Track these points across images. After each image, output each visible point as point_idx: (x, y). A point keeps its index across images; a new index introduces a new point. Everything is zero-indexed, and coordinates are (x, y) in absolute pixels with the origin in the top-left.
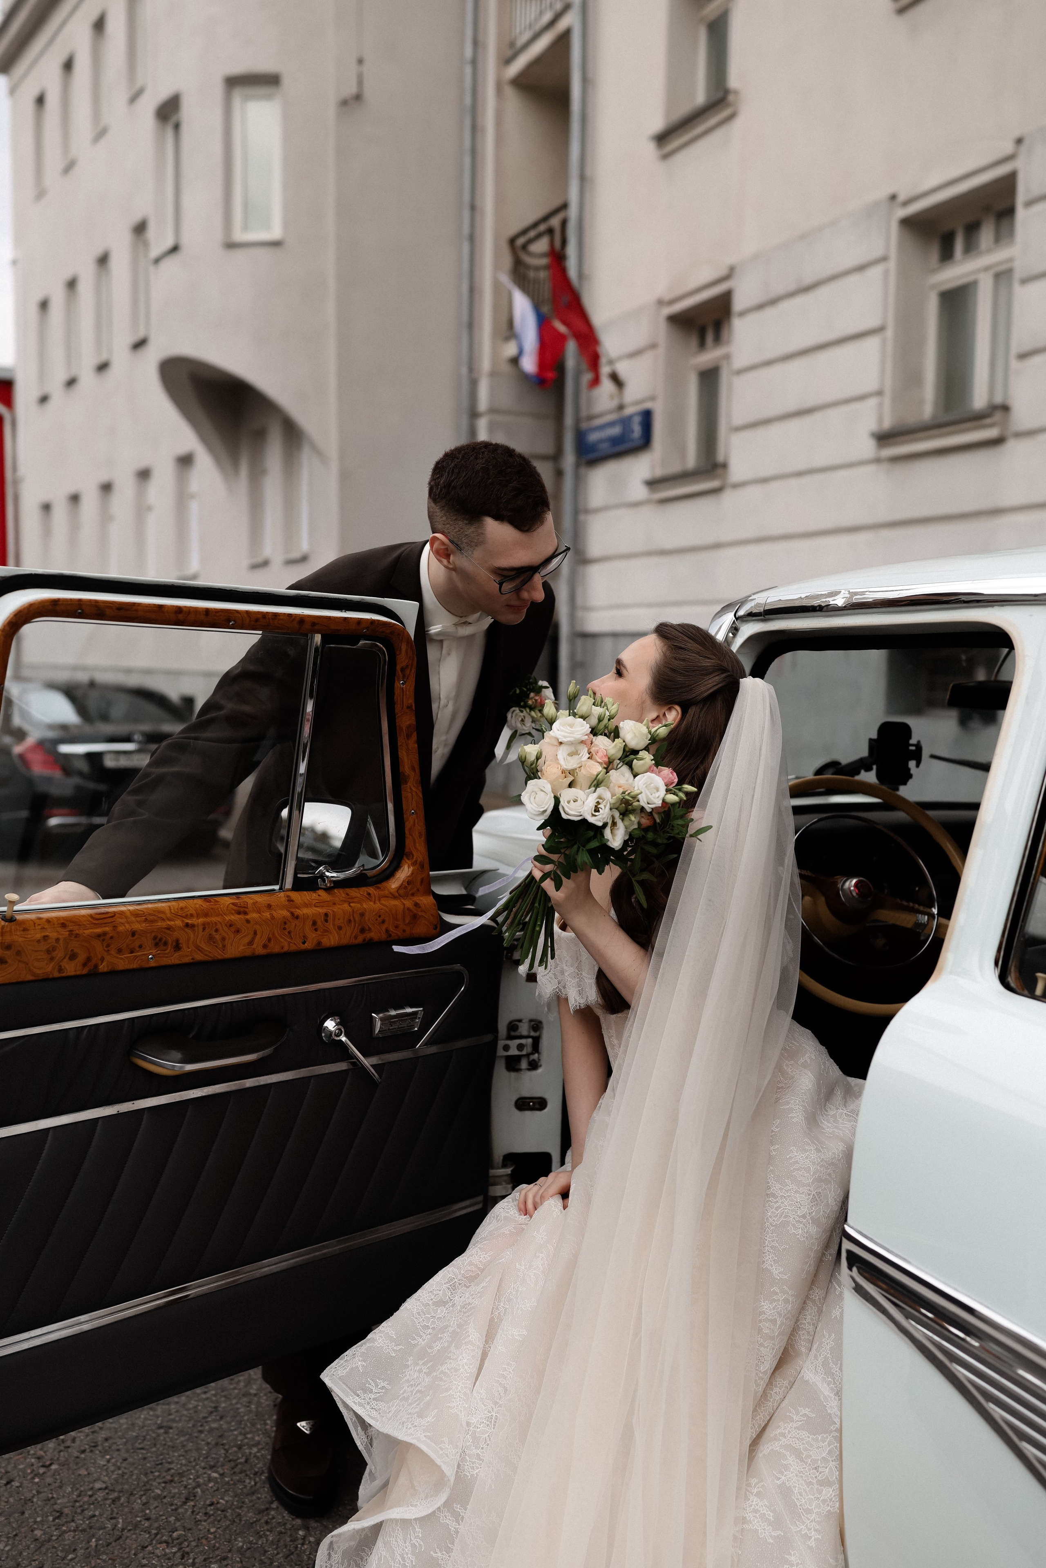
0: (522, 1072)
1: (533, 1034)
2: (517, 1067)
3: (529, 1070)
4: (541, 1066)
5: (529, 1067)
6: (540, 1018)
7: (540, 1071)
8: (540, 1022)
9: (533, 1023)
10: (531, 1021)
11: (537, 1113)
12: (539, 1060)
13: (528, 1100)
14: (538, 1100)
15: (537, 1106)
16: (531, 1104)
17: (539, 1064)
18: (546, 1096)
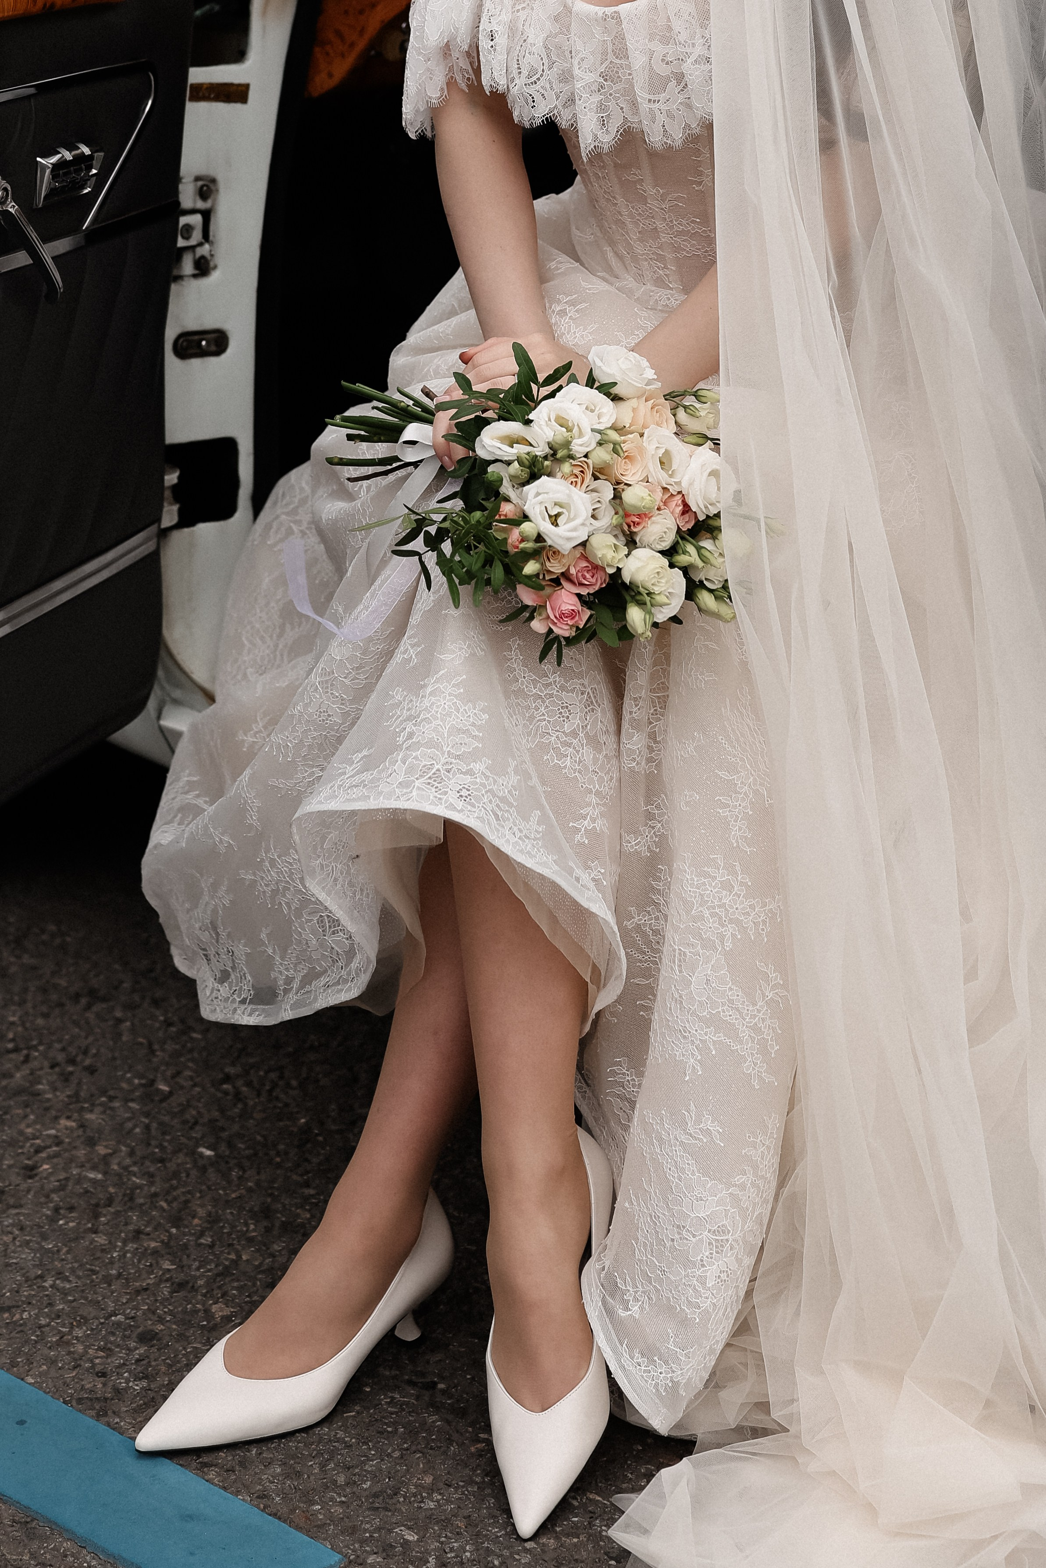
0: (184, 283)
1: (200, 205)
2: (175, 272)
3: (195, 276)
4: (215, 267)
5: (197, 272)
6: (212, 173)
7: (215, 276)
8: (214, 181)
9: (200, 183)
10: (197, 179)
11: (213, 360)
12: (212, 255)
13: (196, 337)
14: (213, 336)
15: (213, 348)
16: (204, 343)
17: (212, 264)
18: (227, 326)
